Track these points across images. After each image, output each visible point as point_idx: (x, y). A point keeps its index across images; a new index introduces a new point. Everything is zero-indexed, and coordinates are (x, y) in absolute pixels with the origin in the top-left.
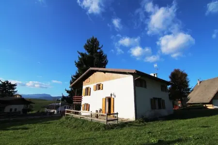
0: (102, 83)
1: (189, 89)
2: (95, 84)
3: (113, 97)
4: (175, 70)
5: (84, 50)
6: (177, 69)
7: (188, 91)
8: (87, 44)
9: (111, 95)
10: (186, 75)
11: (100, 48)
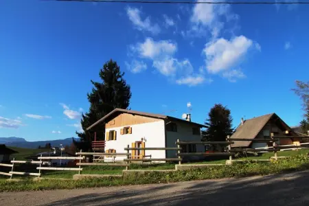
0: (131, 126)
1: (231, 130)
2: (122, 128)
3: (144, 141)
4: (216, 105)
5: (100, 78)
6: (218, 104)
7: (230, 132)
8: (103, 70)
9: (142, 139)
10: (228, 112)
11: (120, 77)
